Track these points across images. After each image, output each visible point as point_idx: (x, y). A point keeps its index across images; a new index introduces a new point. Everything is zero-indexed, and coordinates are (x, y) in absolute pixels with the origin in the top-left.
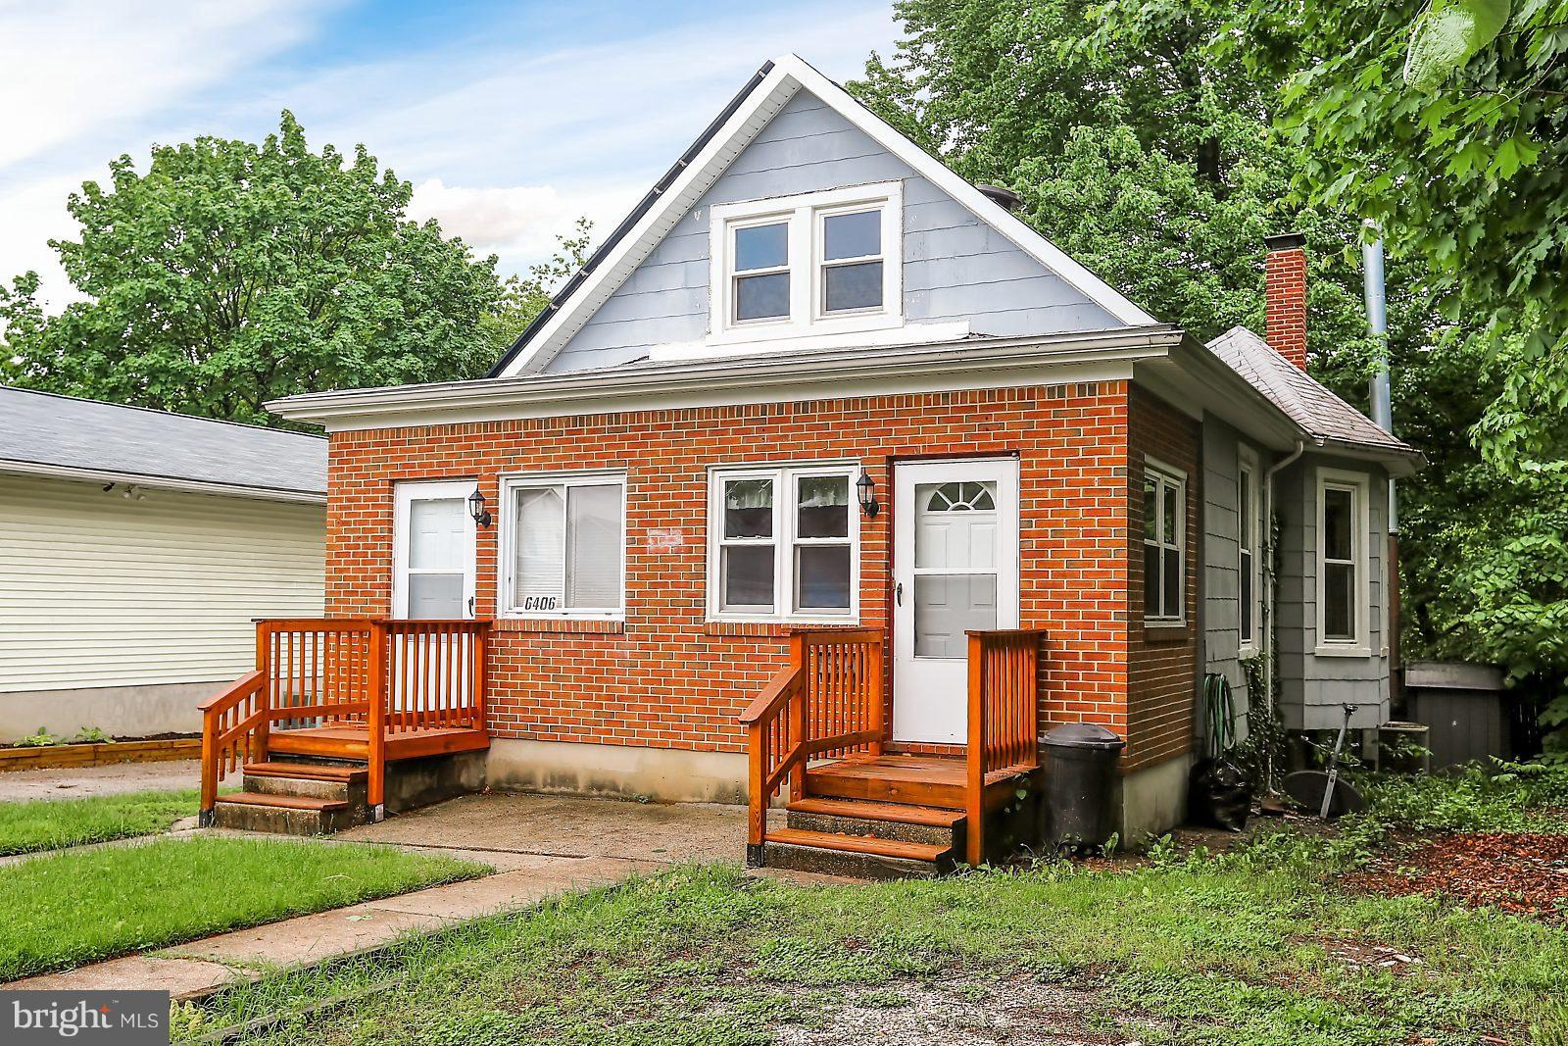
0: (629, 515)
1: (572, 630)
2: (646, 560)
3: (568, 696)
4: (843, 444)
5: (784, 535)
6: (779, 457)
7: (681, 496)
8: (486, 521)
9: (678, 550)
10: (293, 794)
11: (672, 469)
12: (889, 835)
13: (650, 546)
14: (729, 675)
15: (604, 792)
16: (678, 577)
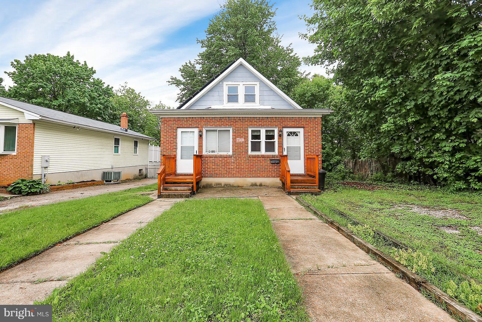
0: (233, 135)
1: (221, 156)
2: (236, 143)
3: (220, 169)
4: (275, 124)
5: (263, 139)
6: (262, 126)
7: (244, 132)
8: (201, 136)
9: (243, 142)
10: (177, 190)
11: (241, 127)
12: (307, 188)
13: (237, 141)
14: (254, 164)
15: (227, 186)
16: (243, 147)
